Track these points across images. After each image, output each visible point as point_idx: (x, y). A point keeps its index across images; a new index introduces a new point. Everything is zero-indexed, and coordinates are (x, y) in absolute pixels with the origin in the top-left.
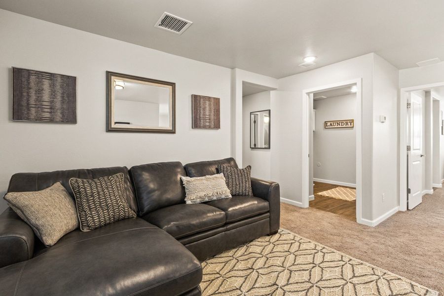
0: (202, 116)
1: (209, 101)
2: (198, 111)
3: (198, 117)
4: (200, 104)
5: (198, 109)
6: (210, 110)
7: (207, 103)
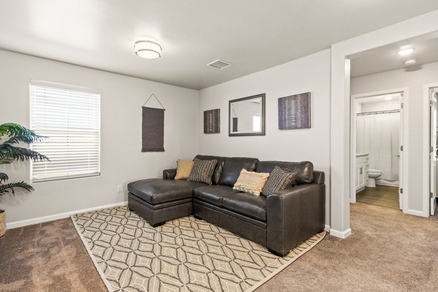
0: (287, 117)
1: (295, 99)
2: (283, 112)
3: (283, 119)
4: (285, 105)
5: (283, 110)
6: (296, 109)
7: (293, 102)
